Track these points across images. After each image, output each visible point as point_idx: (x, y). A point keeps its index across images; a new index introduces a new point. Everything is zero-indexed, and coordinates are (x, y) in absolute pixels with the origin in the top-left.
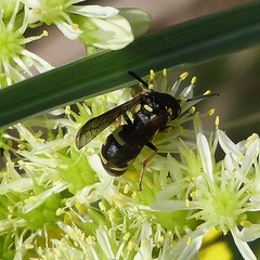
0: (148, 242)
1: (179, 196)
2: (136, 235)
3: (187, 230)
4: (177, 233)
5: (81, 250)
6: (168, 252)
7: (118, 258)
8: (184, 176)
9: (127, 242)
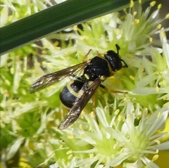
0: (131, 116)
1: (151, 84)
2: (123, 111)
3: (157, 107)
4: (151, 109)
5: (86, 121)
6: (145, 122)
7: (111, 126)
8: (155, 71)
9: (117, 116)
